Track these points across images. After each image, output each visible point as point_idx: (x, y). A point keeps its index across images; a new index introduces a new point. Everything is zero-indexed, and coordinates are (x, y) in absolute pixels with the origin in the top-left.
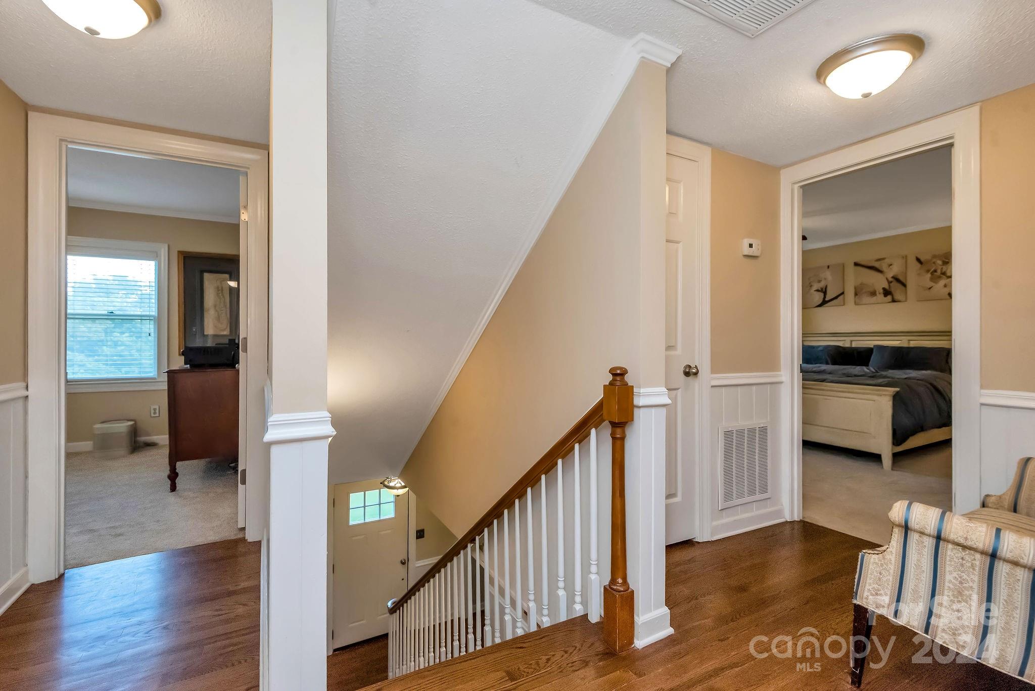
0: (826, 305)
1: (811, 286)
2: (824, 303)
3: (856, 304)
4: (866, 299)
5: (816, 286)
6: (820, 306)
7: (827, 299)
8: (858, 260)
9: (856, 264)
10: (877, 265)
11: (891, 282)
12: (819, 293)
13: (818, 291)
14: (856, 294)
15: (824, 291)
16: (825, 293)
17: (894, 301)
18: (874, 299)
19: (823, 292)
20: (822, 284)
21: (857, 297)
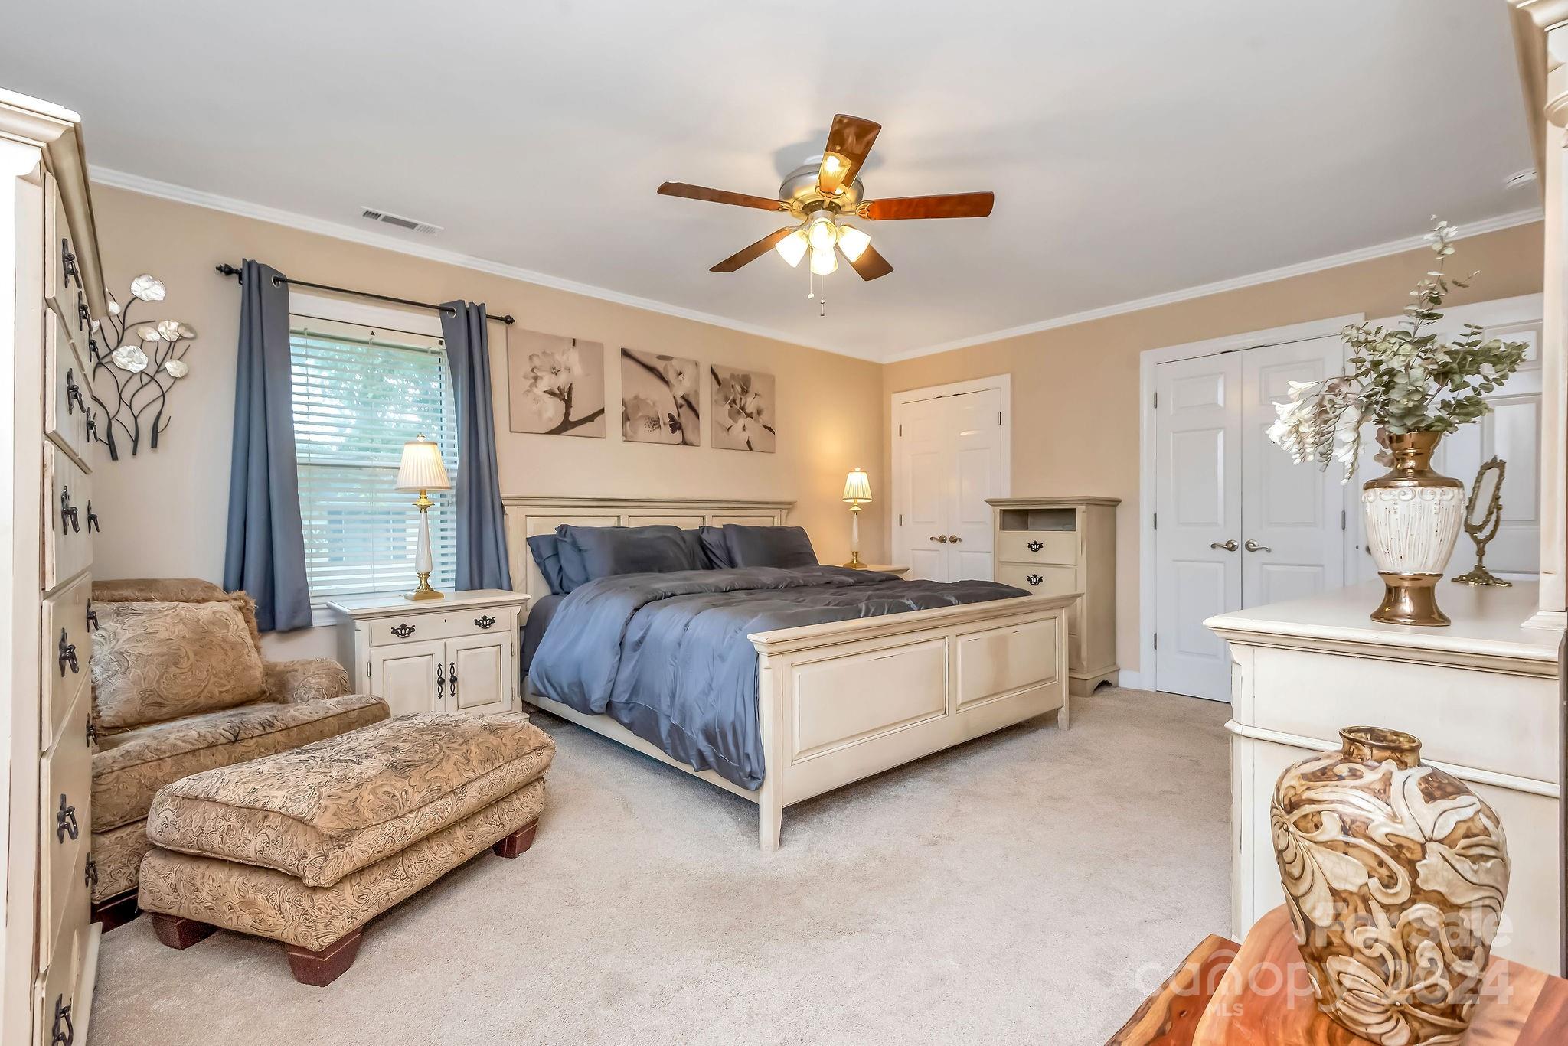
0: (569, 432)
1: (536, 378)
2: (565, 426)
3: (627, 438)
4: (643, 431)
5: (547, 382)
6: (556, 431)
7: (572, 418)
8: (631, 347)
9: (625, 353)
10: (660, 365)
11: (681, 406)
12: (557, 400)
13: (552, 393)
14: (626, 418)
15: (566, 396)
16: (568, 403)
17: (684, 443)
18: (656, 435)
19: (564, 400)
20: (562, 381)
21: (628, 423)
